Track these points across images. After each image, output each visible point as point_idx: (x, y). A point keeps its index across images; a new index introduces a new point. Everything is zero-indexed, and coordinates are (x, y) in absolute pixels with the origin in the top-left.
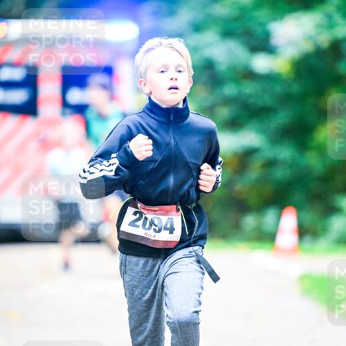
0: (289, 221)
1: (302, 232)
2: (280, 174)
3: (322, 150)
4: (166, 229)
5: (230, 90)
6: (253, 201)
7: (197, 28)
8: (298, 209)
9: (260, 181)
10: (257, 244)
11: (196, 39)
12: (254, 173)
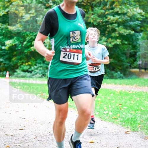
3: (13, 62)
6: (2, 70)
10: (2, 77)
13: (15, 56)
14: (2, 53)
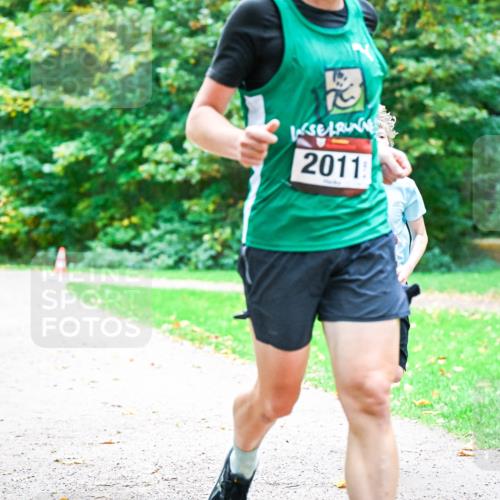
0: (62, 253)
1: (68, 260)
2: (56, 228)
3: (80, 215)
5: (30, 183)
6: (43, 243)
7: (12, 149)
8: (66, 248)
9: (46, 232)
10: (43, 267)
11: (9, 155)
12: (42, 228)
13: (87, 195)
14: (45, 185)
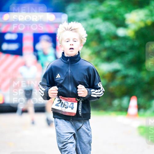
2: (129, 81)
4: (70, 107)
5: (107, 44)
7: (92, 16)
8: (138, 97)
10: (119, 113)
12: (118, 81)
